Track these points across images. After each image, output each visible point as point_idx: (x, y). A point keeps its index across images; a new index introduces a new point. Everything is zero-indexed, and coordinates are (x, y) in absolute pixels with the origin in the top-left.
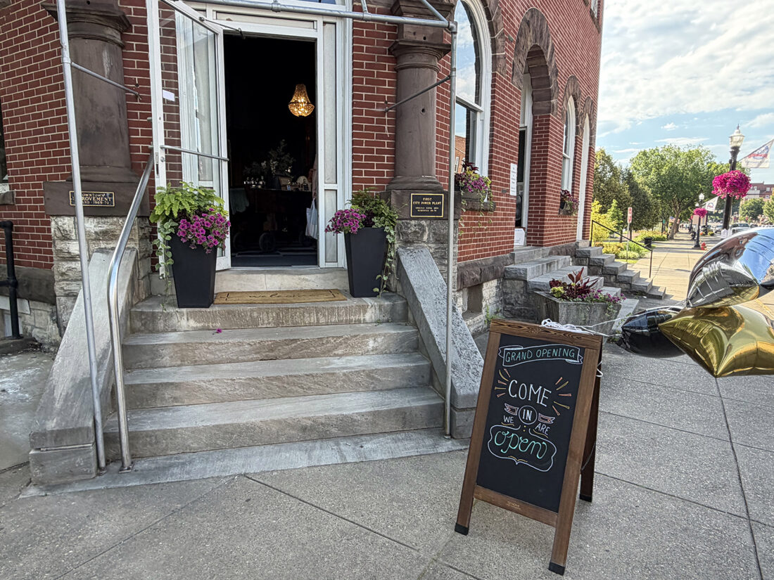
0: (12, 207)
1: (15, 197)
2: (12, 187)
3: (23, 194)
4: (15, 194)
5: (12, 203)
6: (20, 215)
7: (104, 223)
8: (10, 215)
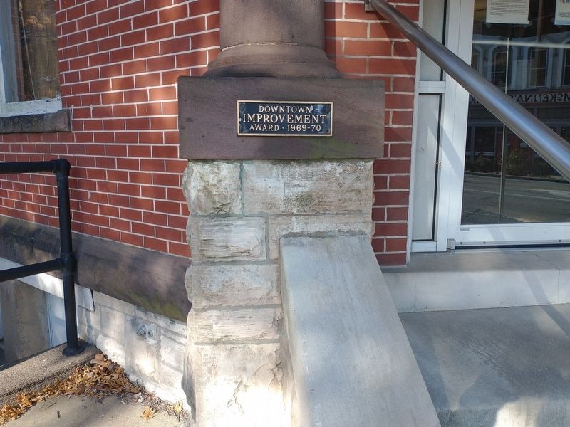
0: (65, 135)
1: (72, 119)
2: (67, 103)
3: (86, 113)
4: (72, 114)
5: (66, 130)
6: (80, 150)
7: (305, 177)
8: (62, 149)
